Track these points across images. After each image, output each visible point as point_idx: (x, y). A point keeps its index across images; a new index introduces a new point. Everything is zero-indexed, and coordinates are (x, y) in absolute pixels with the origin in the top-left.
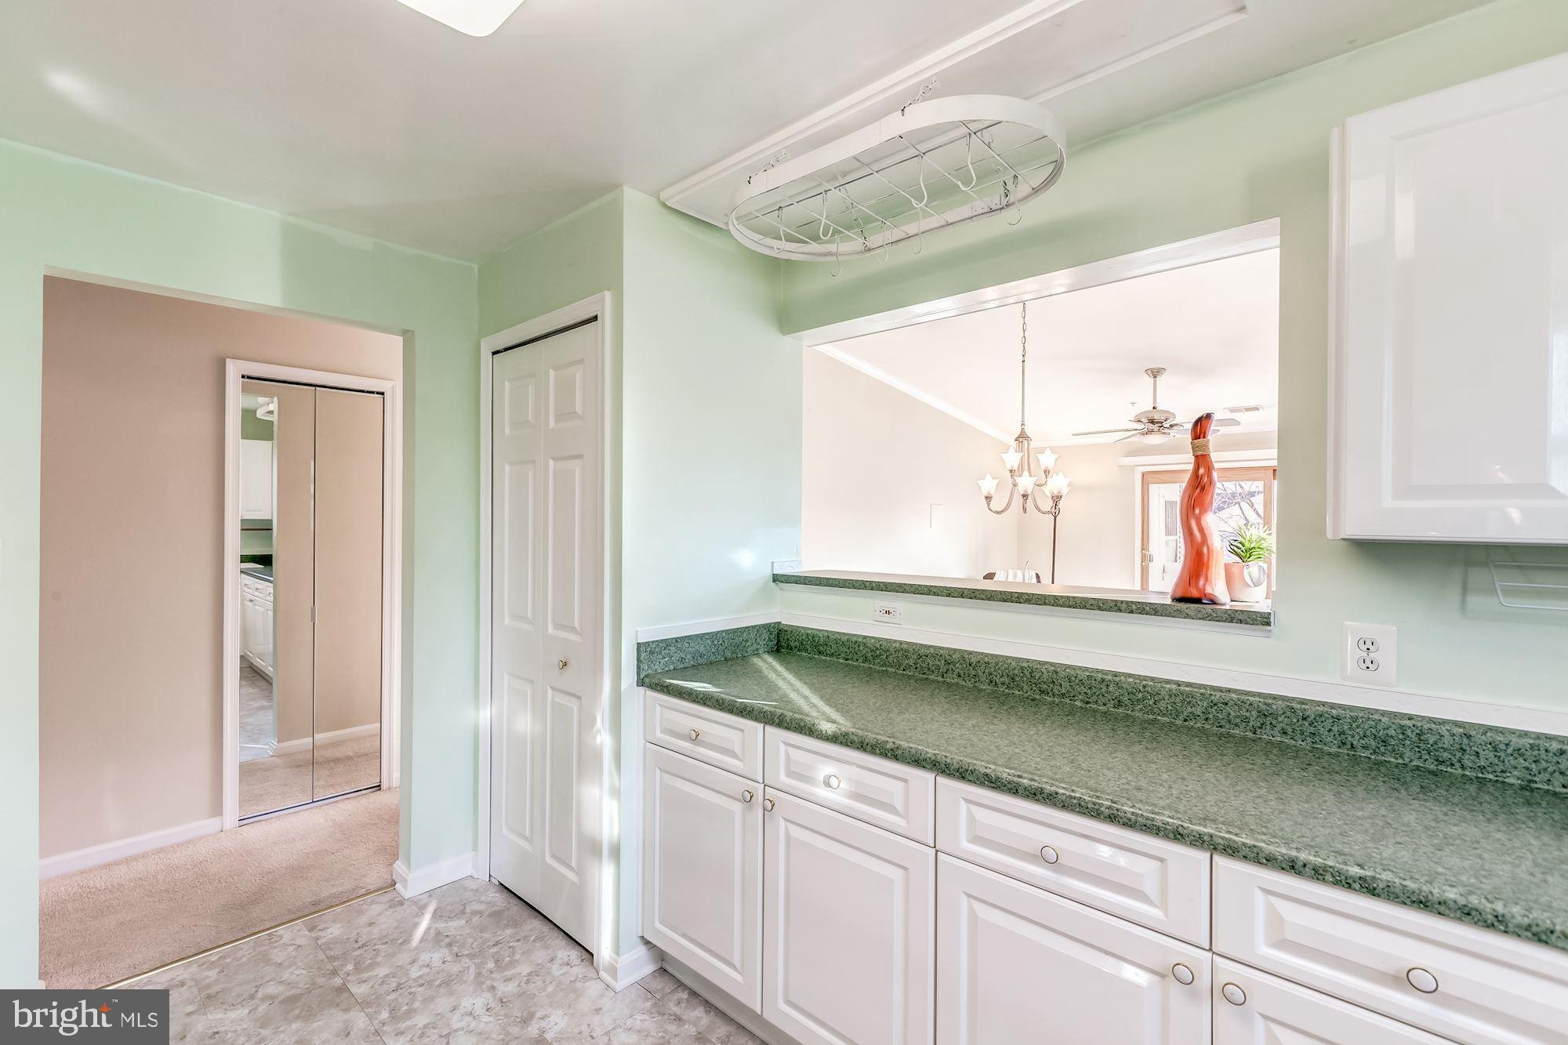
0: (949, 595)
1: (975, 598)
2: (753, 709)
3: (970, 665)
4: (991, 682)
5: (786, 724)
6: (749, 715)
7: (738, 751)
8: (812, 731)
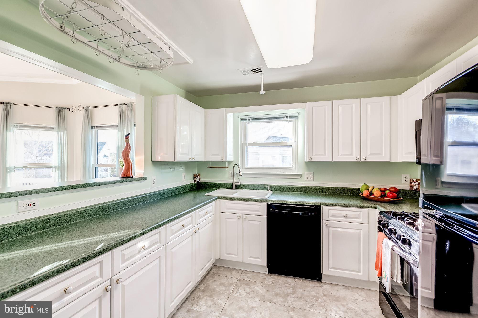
0: (72, 188)
1: (84, 187)
2: (108, 247)
3: (81, 213)
4: (89, 216)
5: (125, 242)
6: (106, 251)
7: (98, 274)
8: (136, 237)
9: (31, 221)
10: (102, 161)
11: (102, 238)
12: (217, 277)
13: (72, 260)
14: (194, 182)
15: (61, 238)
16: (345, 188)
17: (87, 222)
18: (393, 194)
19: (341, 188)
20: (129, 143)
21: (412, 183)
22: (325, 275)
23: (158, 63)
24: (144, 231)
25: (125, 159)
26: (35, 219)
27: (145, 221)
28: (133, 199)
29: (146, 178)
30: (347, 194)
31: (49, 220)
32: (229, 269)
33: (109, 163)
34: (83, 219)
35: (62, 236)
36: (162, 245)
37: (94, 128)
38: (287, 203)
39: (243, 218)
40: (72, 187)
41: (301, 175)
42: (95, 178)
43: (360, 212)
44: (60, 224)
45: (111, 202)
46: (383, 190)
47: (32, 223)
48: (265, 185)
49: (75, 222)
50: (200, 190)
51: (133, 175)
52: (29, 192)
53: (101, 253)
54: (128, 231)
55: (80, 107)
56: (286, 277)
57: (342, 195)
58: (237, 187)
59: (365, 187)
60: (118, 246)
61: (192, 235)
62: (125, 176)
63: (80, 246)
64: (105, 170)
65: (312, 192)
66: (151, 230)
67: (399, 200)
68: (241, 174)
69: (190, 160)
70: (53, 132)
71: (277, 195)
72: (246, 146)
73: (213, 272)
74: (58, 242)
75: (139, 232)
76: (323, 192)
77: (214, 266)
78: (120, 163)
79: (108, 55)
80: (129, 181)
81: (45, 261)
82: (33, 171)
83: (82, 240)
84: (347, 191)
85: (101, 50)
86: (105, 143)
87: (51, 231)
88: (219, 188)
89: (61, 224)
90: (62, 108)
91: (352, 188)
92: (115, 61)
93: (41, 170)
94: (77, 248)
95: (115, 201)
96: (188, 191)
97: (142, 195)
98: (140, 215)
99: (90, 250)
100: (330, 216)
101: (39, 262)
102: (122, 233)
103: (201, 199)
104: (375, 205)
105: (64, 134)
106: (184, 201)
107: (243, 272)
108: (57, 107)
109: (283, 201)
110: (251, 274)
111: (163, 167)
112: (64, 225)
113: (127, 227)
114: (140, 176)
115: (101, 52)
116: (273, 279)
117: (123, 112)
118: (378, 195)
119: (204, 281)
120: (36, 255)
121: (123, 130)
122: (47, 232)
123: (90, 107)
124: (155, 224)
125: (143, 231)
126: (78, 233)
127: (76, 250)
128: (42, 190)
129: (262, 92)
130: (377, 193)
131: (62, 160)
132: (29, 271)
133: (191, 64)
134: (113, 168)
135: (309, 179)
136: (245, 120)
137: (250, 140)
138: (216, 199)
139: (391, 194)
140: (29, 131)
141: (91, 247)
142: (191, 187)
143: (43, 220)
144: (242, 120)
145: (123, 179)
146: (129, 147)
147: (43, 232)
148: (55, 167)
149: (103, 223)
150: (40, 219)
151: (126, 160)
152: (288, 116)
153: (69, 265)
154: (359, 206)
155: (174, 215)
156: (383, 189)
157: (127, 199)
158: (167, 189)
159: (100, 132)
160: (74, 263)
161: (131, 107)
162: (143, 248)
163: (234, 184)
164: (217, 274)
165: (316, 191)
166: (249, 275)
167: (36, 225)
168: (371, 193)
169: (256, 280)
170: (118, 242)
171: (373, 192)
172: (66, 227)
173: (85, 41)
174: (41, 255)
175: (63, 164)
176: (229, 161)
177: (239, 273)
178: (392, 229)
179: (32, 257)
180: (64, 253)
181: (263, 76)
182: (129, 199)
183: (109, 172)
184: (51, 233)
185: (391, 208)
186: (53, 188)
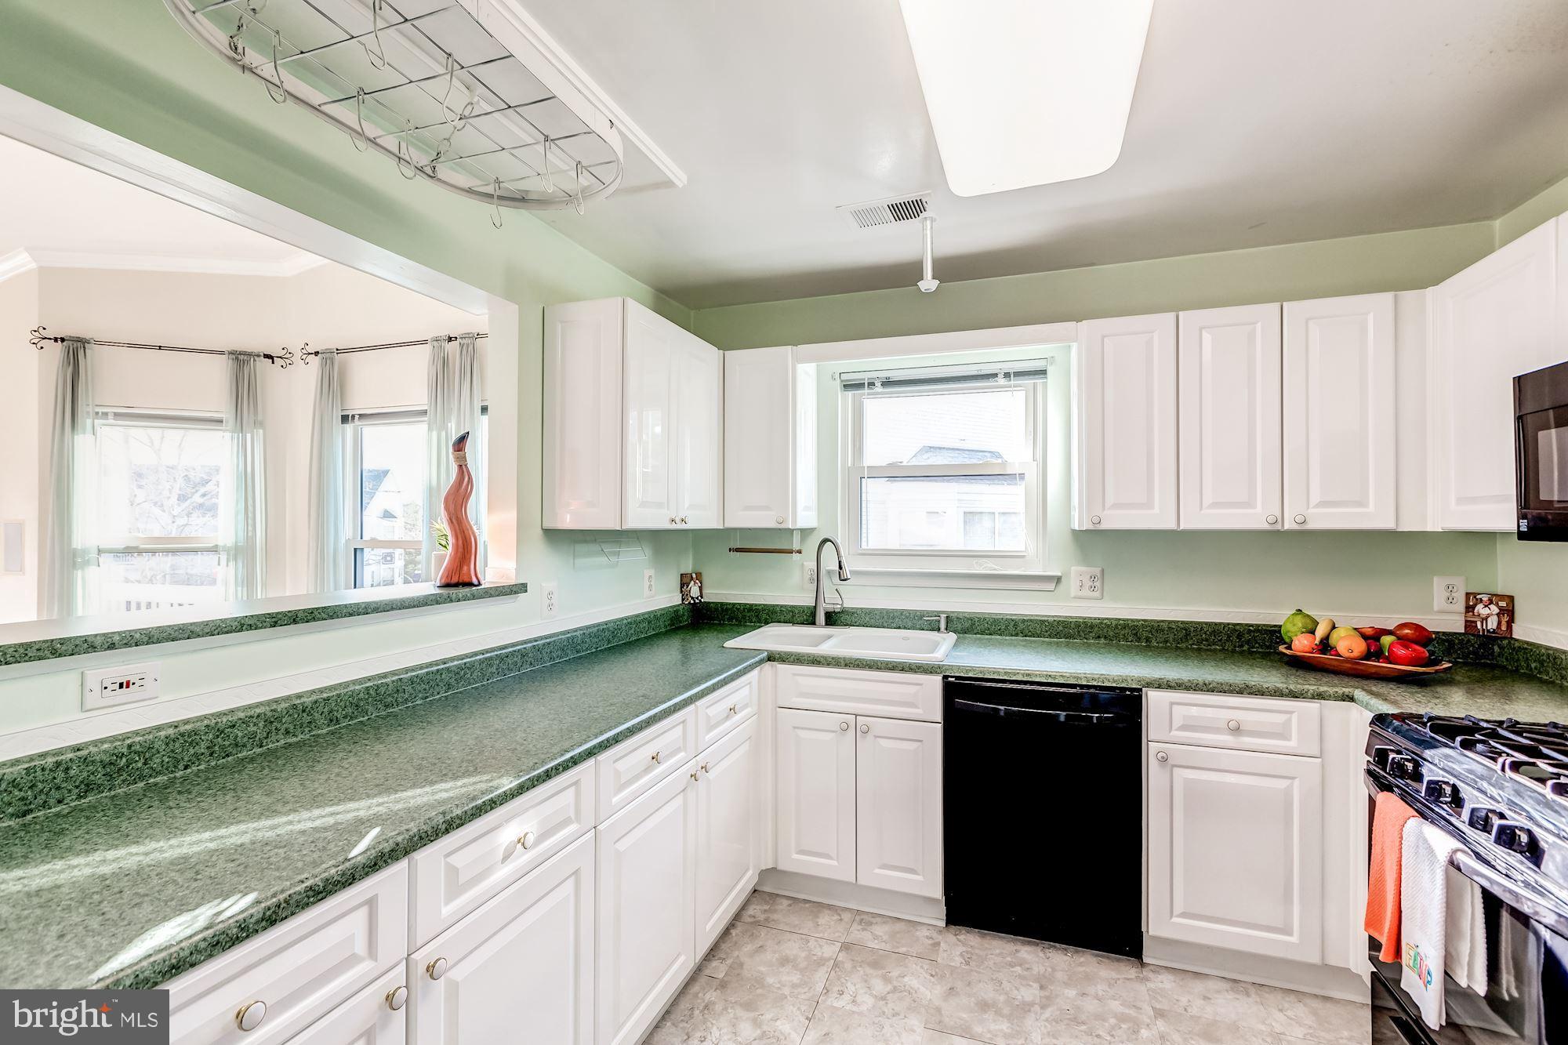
2: (397, 845)
3: (304, 711)
4: (331, 721)
5: (458, 822)
6: (389, 861)
7: (360, 947)
8: (495, 802)
9: (129, 742)
10: (375, 527)
11: (377, 809)
12: (766, 934)
13: (267, 899)
14: (683, 600)
15: (231, 804)
16: (1220, 624)
17: (325, 745)
18: (1414, 650)
19: (1206, 623)
20: (466, 465)
21: (1473, 607)
22: (1158, 939)
23: (570, 183)
24: (523, 779)
25: (452, 522)
26: (144, 735)
27: (525, 742)
28: (481, 662)
29: (522, 588)
30: (1230, 648)
31: (193, 738)
32: (807, 905)
33: (399, 535)
34: (309, 731)
35: (236, 798)
36: (585, 830)
37: (350, 418)
38: (1014, 678)
39: (856, 728)
40: (274, 620)
41: (1059, 579)
42: (355, 587)
43: (1291, 713)
44: (230, 749)
45: (407, 670)
46: (1369, 632)
47: (133, 748)
48: (930, 613)
49: (282, 742)
50: (704, 629)
51: (479, 576)
52: (123, 638)
53: (370, 867)
54: (465, 781)
55: (305, 352)
56: (1013, 941)
57: (1210, 650)
58: (832, 619)
59: (1299, 622)
60: (432, 839)
61: (684, 790)
62: (455, 580)
63: (296, 839)
64: (388, 559)
65: (1099, 637)
66: (548, 775)
67: (1437, 672)
68: (847, 573)
69: (673, 526)
70: (221, 433)
71: (973, 649)
72: (860, 475)
73: (754, 917)
74: (220, 822)
75: (508, 783)
76: (1139, 640)
77: (756, 894)
78: (436, 534)
79: (397, 152)
80: (466, 598)
81: (166, 902)
82: (165, 562)
83: (305, 814)
84: (1229, 637)
85: (372, 136)
86: (386, 473)
87: (199, 777)
88: (767, 623)
89: (234, 752)
90: (250, 354)
91: (1246, 625)
92: (422, 174)
93: (191, 557)
94: (285, 846)
95: (421, 667)
96: (663, 630)
97: (512, 647)
98: (506, 718)
99: (331, 857)
100: (1175, 725)
101: (145, 905)
102: (446, 791)
103: (711, 660)
104: (1346, 690)
105: (256, 440)
106: (654, 669)
107: (858, 918)
108: (230, 353)
109: (1002, 671)
110: (887, 928)
111: (581, 548)
112: (244, 754)
113: (465, 764)
114: (501, 581)
115: (373, 142)
116: (964, 949)
117: (443, 364)
118: (1356, 654)
119: (723, 946)
120: (138, 873)
121: (443, 426)
122: (185, 779)
123: (337, 350)
124: (562, 755)
125: (520, 781)
126: (291, 787)
127: (283, 856)
128: (169, 630)
129: (928, 284)
130: (1348, 645)
131: (250, 528)
132: (105, 942)
133: (680, 186)
134: (410, 553)
135: (1086, 592)
136: (859, 386)
137: (876, 454)
138: (761, 662)
139: (1406, 647)
140: (150, 431)
141: (336, 846)
142: (671, 620)
143: (173, 736)
144: (848, 386)
145: (447, 592)
146: (466, 479)
147: (172, 781)
148: (227, 550)
149: (379, 747)
150: (163, 734)
151: (456, 525)
152: (1011, 371)
153: (253, 920)
154: (1287, 691)
155: (626, 720)
156: (1370, 630)
157: (460, 662)
158: (594, 626)
159: (371, 433)
160: (274, 912)
161: (471, 347)
162: (519, 841)
163: (822, 608)
164: (765, 924)
165: (1111, 634)
166: (880, 930)
167: (147, 754)
168: (1325, 646)
169: (903, 950)
170: (434, 823)
171: (1333, 641)
172: (252, 760)
173: (316, 103)
174: (157, 875)
175: (250, 540)
176: (802, 530)
177: (841, 920)
178: (1444, 786)
179: (121, 884)
180: (241, 868)
181: (932, 228)
182: (468, 660)
183: (399, 563)
184: (198, 784)
185: (1412, 700)
186: (207, 624)
